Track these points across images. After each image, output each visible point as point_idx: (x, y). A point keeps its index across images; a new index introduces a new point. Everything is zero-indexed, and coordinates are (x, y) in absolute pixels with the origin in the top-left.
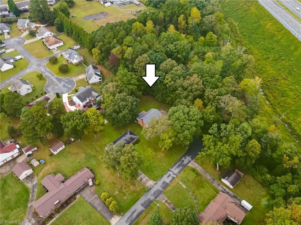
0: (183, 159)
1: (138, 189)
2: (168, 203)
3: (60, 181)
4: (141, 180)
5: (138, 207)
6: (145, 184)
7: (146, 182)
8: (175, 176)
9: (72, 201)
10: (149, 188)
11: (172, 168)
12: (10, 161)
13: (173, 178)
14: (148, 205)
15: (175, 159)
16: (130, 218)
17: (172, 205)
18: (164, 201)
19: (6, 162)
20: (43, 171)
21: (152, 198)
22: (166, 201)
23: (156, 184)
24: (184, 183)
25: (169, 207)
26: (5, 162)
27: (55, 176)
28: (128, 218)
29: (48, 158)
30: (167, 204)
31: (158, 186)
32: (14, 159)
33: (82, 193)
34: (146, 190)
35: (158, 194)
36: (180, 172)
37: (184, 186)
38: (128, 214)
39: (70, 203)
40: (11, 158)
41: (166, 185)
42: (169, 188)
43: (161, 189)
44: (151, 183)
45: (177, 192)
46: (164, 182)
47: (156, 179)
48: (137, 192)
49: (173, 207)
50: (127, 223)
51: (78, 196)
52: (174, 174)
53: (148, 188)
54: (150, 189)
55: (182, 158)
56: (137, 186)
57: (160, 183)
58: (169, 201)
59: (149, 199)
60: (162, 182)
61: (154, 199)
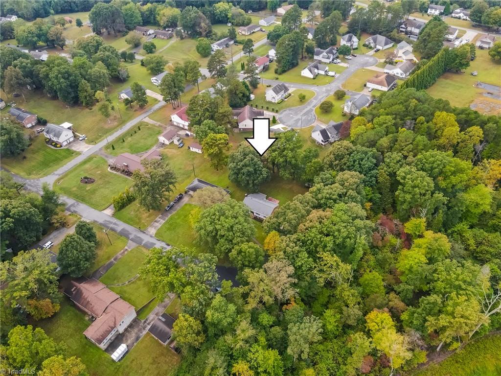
1: (143, 221)
2: (124, 252)
4: (156, 221)
5: (121, 226)
6: (151, 226)
7: (153, 226)
14: (124, 234)
17: (120, 256)
18: (126, 248)
20: (170, 150)
21: (131, 237)
22: (126, 250)
23: (151, 236)
25: (118, 254)
26: (178, 125)
28: (109, 222)
30: (122, 251)
31: (147, 239)
32: (183, 129)
34: (142, 229)
35: (138, 241)
40: (182, 126)
41: (149, 246)
42: (144, 251)
43: (144, 243)
44: (152, 231)
45: (139, 259)
46: (154, 244)
47: (159, 235)
48: (140, 221)
49: (118, 258)
50: (103, 221)
53: (145, 230)
54: (145, 233)
56: (148, 219)
57: (153, 240)
58: (126, 252)
59: (131, 234)
60: (154, 242)
61: (130, 238)
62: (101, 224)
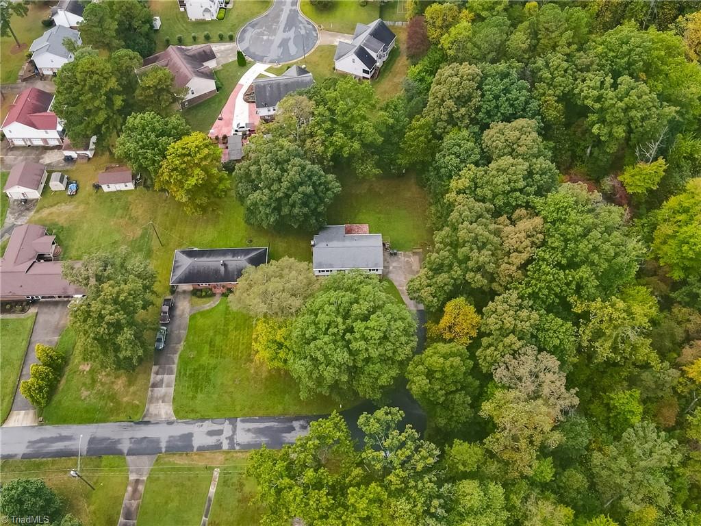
0: (296, 424)
1: (125, 399)
2: (135, 490)
3: (37, 252)
4: (154, 385)
5: (81, 436)
6: (151, 402)
7: (157, 399)
8: (225, 446)
9: (14, 312)
10: (146, 419)
11: (243, 421)
12: (37, 147)
13: (218, 447)
14: (101, 451)
15: (280, 407)
16: (43, 444)
17: (134, 503)
18: (132, 477)
19: (29, 146)
20: (54, 209)
21: (125, 446)
22: (137, 481)
23: (170, 423)
24: (225, 482)
25: (126, 501)
26: (29, 143)
27: (42, 236)
28: (41, 440)
29: (87, 188)
30: (130, 489)
31: (162, 434)
32: (46, 148)
33: (45, 310)
34: (137, 418)
35: (147, 448)
36: (246, 447)
37: (212, 490)
38: (50, 431)
39: (9, 311)
40: (41, 143)
41: (183, 446)
42: (180, 461)
43: (163, 445)
44: (164, 410)
45: (183, 485)
46: (189, 436)
47: (184, 412)
48: (118, 403)
49: (133, 509)
50: (28, 447)
51: (33, 310)
52: (231, 439)
53: (145, 416)
54: (147, 423)
55: (297, 418)
56: (132, 389)
57: (180, 429)
58: (141, 488)
59: (119, 441)
60: (186, 432)
61: (126, 452)
62: (25, 456)
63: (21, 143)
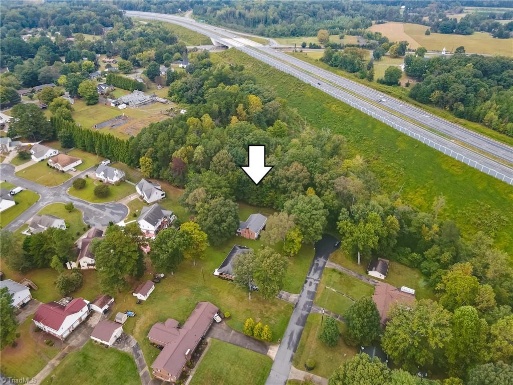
0: (316, 262)
1: (282, 308)
2: (326, 313)
3: (175, 327)
4: (281, 297)
5: (293, 327)
6: (288, 300)
7: (287, 298)
8: (318, 282)
9: (205, 348)
10: (295, 304)
11: (309, 275)
12: (78, 327)
13: (317, 285)
14: (304, 322)
15: (307, 264)
16: (291, 343)
17: (332, 313)
18: (320, 312)
19: (73, 331)
20: (138, 325)
21: (305, 313)
23: (300, 296)
24: (333, 286)
26: (71, 330)
27: (164, 324)
28: (289, 344)
29: (137, 308)
31: (304, 299)
32: (84, 323)
33: (212, 334)
34: (293, 307)
35: (309, 306)
36: (320, 276)
37: (334, 290)
38: (286, 339)
39: (203, 350)
41: (312, 295)
42: (318, 297)
43: (310, 300)
44: (293, 297)
45: (330, 298)
46: (309, 292)
47: (298, 290)
48: (283, 311)
49: (334, 315)
50: (290, 349)
51: (208, 340)
52: (315, 280)
53: (294, 304)
54: (297, 303)
55: (314, 261)
56: (279, 305)
57: (305, 294)
58: (326, 310)
59: (302, 314)
60: (307, 292)
61: (307, 313)
62: (294, 351)
63: (68, 333)
